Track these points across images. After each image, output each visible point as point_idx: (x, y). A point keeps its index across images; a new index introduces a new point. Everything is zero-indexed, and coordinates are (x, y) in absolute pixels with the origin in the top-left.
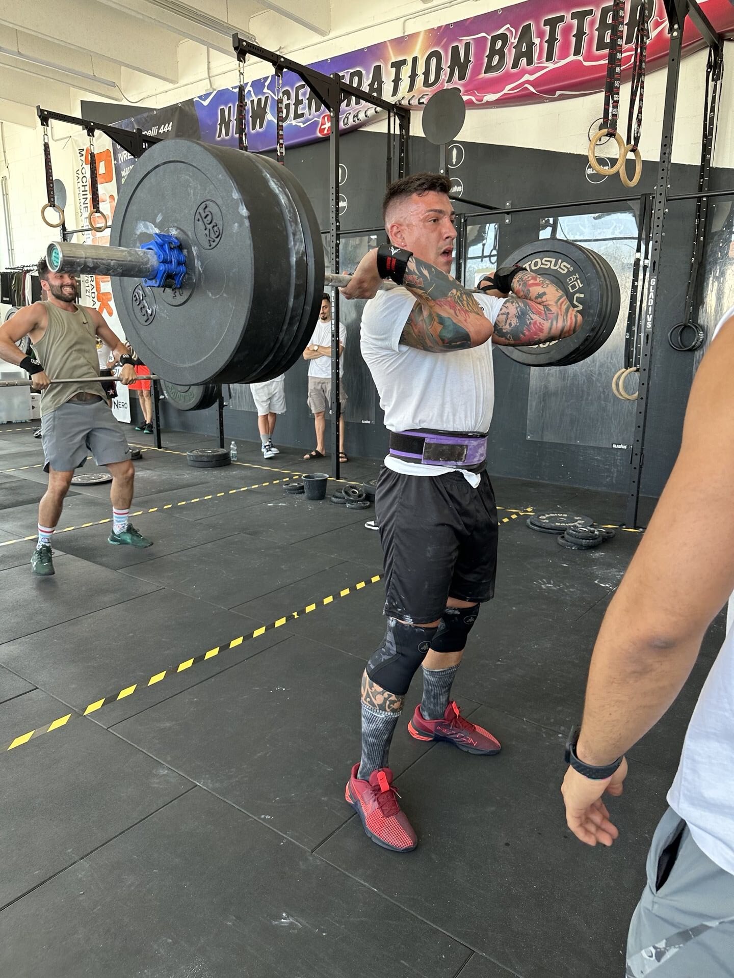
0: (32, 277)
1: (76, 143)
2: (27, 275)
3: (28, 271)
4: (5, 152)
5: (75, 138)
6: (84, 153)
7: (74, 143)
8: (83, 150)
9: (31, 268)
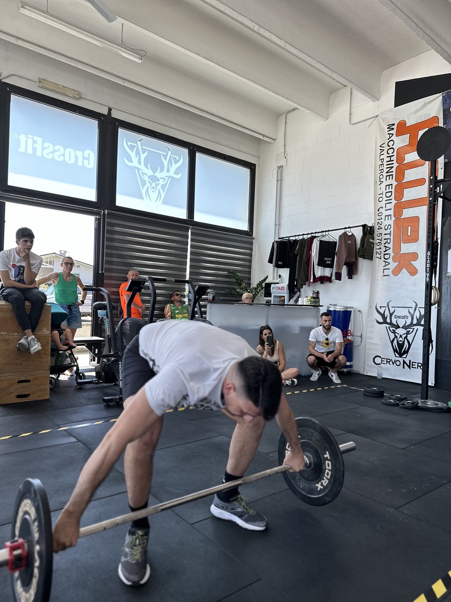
0: (321, 242)
1: (383, 120)
2: (315, 240)
3: (315, 237)
4: (285, 146)
5: (383, 117)
6: (395, 127)
7: (381, 120)
8: (394, 125)
9: (317, 235)
